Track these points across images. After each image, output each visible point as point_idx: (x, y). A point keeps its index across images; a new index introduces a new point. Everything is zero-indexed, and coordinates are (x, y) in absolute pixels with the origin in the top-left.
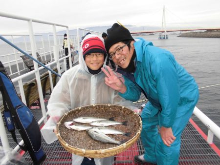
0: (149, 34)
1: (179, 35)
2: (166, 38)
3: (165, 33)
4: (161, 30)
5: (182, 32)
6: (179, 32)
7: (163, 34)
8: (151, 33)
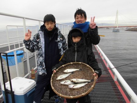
0: (106, 28)
1: (126, 30)
2: (117, 31)
3: (117, 28)
4: (115, 26)
5: (128, 28)
6: (126, 28)
7: (116, 28)
8: (108, 28)
